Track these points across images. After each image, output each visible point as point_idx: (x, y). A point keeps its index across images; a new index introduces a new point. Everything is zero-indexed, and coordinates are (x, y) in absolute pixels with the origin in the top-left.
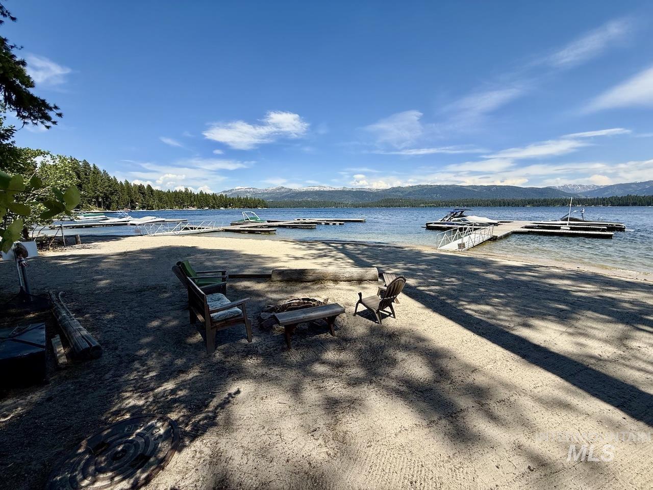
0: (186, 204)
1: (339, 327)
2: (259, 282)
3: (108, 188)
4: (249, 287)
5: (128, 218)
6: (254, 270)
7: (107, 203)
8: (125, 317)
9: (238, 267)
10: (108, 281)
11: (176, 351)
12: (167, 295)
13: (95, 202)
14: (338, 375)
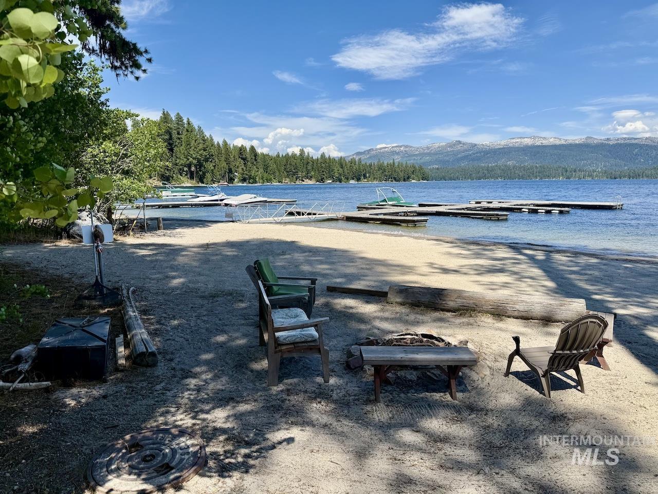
0: (300, 174)
1: (469, 388)
2: (368, 302)
3: (202, 151)
4: (351, 308)
5: (220, 196)
6: (368, 283)
7: (201, 173)
8: (190, 326)
9: (345, 276)
10: (181, 280)
11: (233, 376)
12: (243, 305)
13: (186, 172)
14: (432, 451)
